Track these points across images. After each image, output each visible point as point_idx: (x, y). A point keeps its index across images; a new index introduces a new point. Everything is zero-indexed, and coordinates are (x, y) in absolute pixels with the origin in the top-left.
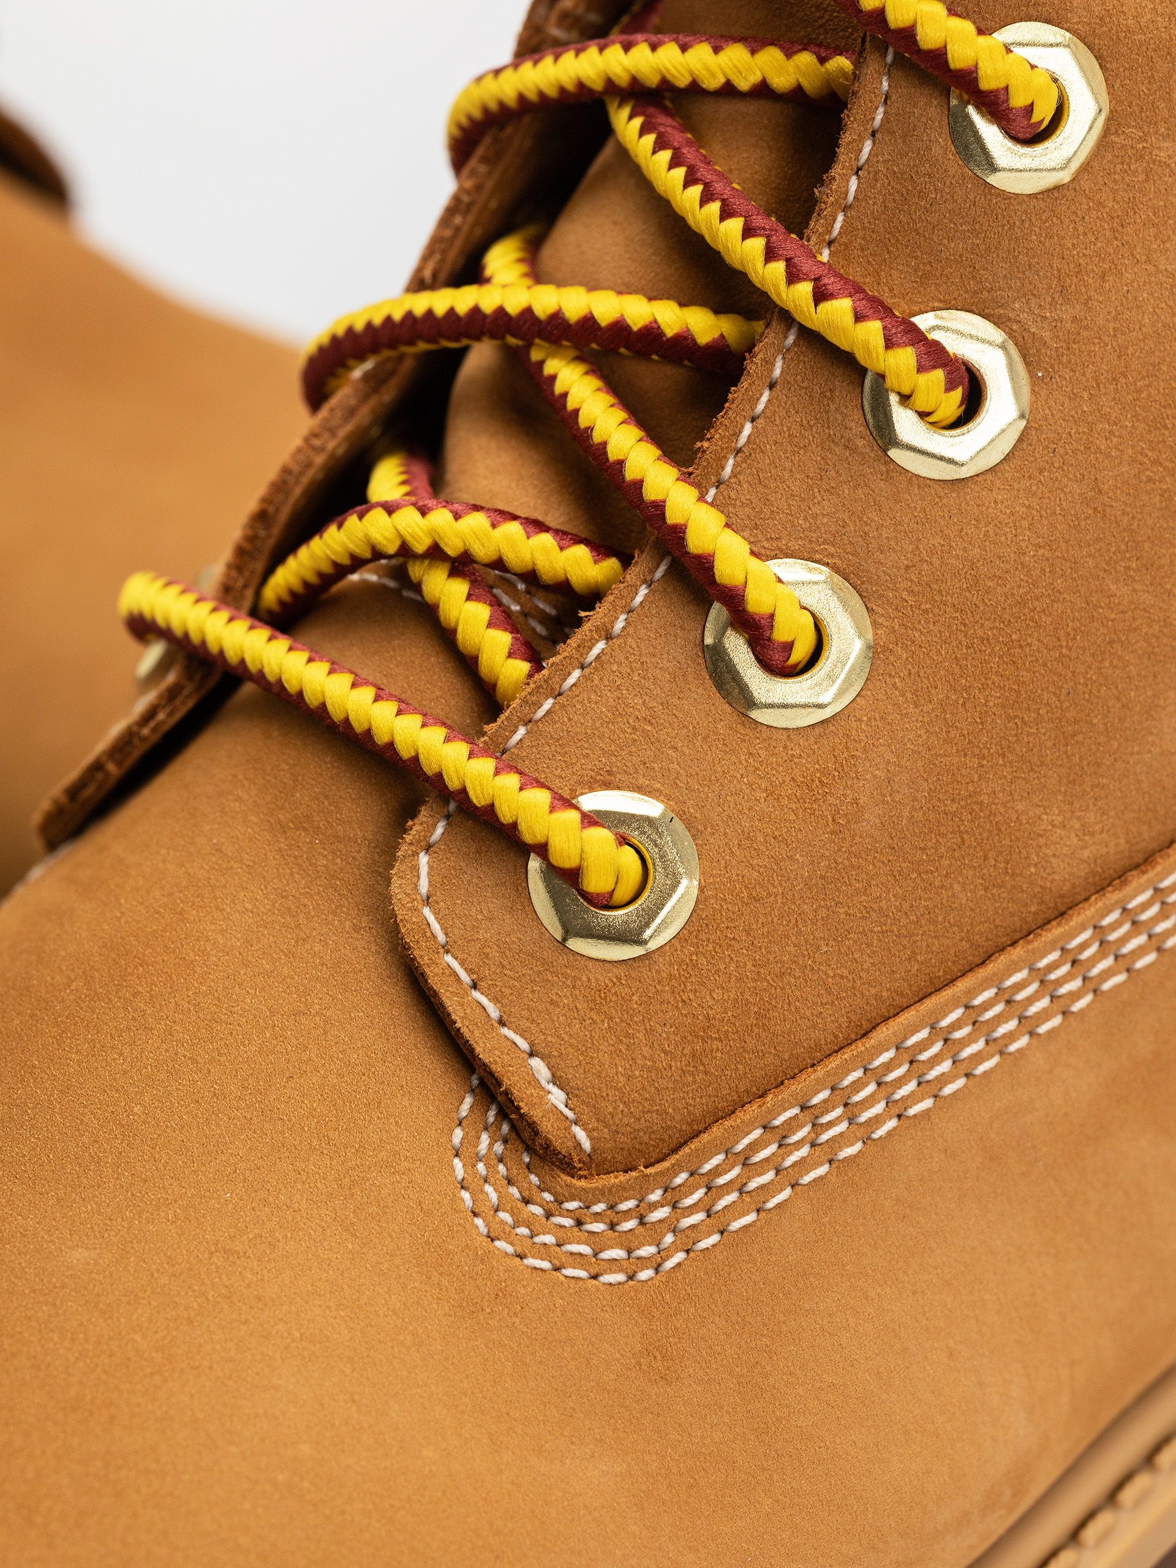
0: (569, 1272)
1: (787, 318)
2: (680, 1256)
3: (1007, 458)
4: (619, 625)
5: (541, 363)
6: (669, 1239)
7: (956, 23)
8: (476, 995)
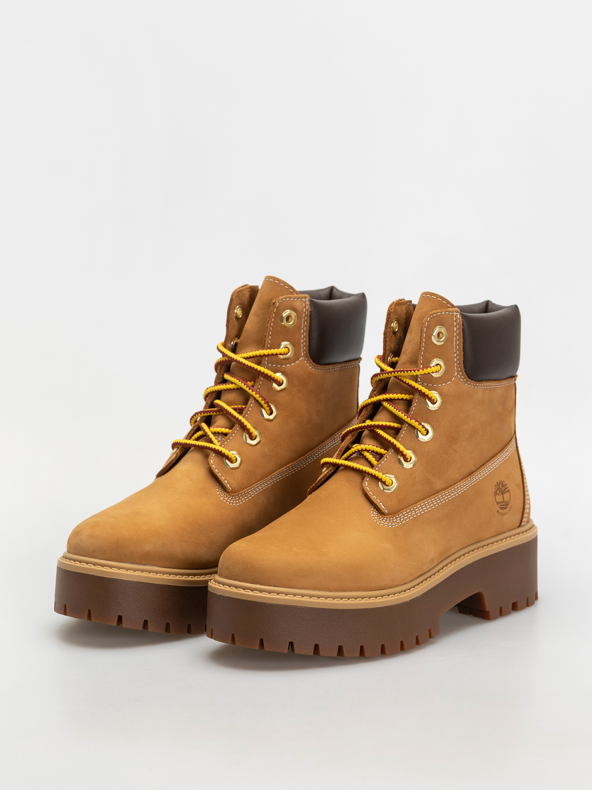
0: (385, 526)
1: (407, 423)
2: (397, 525)
3: (431, 440)
4: (388, 457)
5: (376, 430)
6: (396, 523)
7: (426, 389)
8: (373, 496)
